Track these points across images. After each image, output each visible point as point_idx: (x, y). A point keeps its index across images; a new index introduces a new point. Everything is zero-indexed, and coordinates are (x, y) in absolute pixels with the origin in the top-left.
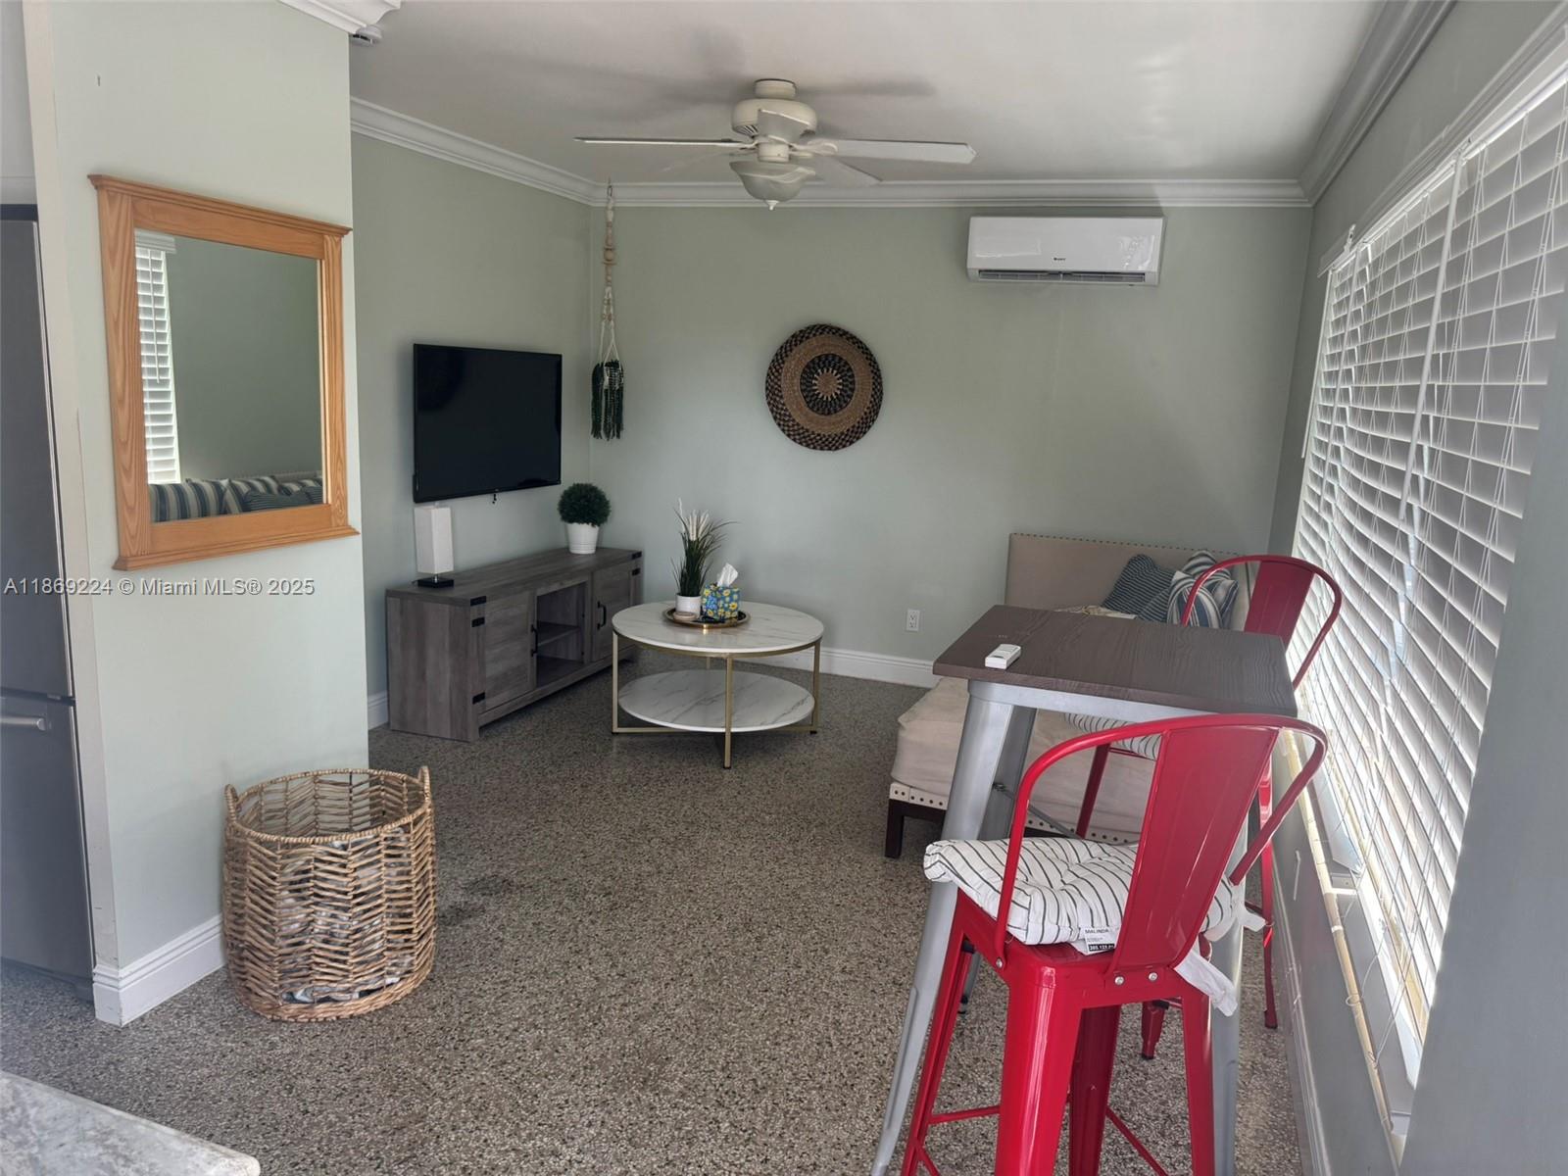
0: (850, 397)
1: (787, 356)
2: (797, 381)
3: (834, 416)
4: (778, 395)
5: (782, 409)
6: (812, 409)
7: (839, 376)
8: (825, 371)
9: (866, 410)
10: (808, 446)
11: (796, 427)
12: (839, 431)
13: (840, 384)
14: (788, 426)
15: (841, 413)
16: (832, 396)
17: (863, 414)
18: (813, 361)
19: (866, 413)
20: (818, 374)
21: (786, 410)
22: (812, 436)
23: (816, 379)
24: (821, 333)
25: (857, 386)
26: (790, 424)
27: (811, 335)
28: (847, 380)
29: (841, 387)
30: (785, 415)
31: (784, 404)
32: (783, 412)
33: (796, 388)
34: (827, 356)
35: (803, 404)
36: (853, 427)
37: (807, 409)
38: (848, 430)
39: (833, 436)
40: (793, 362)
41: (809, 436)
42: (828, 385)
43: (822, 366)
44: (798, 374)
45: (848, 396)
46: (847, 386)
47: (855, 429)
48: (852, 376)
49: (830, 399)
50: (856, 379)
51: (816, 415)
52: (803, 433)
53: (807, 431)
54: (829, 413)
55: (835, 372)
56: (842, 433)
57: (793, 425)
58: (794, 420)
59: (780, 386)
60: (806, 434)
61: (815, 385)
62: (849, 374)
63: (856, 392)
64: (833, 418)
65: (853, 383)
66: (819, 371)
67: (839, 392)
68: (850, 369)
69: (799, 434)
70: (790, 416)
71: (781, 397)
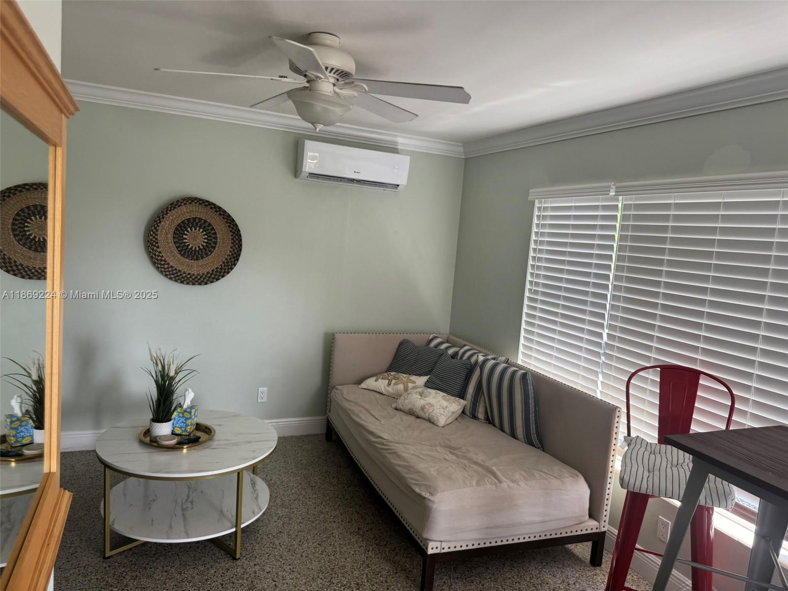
0: (214, 248)
1: (163, 218)
2: (170, 236)
3: (201, 260)
4: (155, 246)
5: (158, 256)
6: (183, 255)
7: (205, 233)
8: (193, 229)
9: (226, 257)
10: (182, 282)
11: (170, 269)
12: (205, 271)
13: (205, 239)
14: (164, 268)
15: (207, 258)
16: (199, 247)
17: (224, 259)
18: (183, 222)
19: (226, 259)
20: (188, 231)
21: (162, 256)
22: (184, 275)
23: (186, 235)
24: (190, 203)
25: (219, 240)
26: (166, 266)
27: (182, 204)
28: (211, 236)
29: (206, 241)
30: (161, 260)
31: (160, 252)
32: (159, 258)
33: (170, 241)
34: (194, 219)
35: (176, 252)
36: (217, 268)
37: (179, 256)
38: (213, 271)
39: (201, 274)
40: (168, 222)
41: (181, 275)
42: (195, 239)
43: (191, 225)
44: (172, 231)
45: (212, 247)
46: (211, 240)
47: (219, 270)
48: (215, 233)
49: (197, 249)
50: (218, 236)
51: (187, 260)
52: (177, 273)
53: (180, 271)
54: (197, 259)
55: (201, 230)
56: (208, 273)
57: (168, 268)
58: (168, 264)
59: (157, 239)
60: (179, 274)
61: (186, 239)
62: (212, 232)
63: (218, 245)
64: (200, 262)
65: (216, 238)
66: (189, 229)
67: (205, 244)
68: (213, 229)
69: (173, 274)
70: (165, 261)
71: (158, 247)
